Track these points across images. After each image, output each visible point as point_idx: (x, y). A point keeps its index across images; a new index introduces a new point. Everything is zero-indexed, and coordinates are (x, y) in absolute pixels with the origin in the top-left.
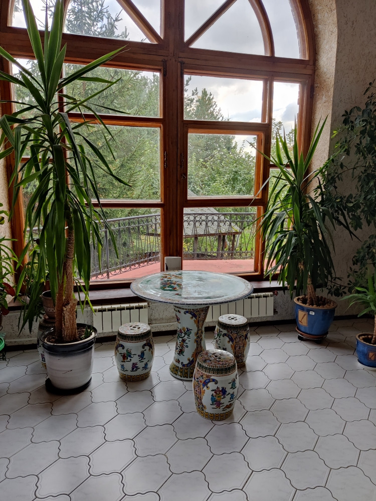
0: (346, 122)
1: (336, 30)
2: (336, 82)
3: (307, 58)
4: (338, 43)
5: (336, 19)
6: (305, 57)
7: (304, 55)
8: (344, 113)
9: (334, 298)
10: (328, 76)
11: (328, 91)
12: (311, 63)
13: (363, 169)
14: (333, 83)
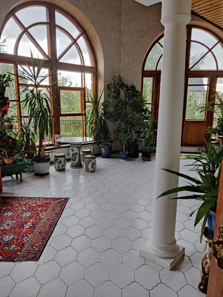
0: (108, 88)
1: (103, 59)
2: (105, 75)
3: (94, 66)
4: (104, 63)
5: (103, 56)
6: (93, 66)
7: (93, 65)
8: (107, 85)
9: (111, 144)
10: (102, 73)
11: (102, 78)
12: (96, 68)
13: (115, 103)
14: (104, 75)
